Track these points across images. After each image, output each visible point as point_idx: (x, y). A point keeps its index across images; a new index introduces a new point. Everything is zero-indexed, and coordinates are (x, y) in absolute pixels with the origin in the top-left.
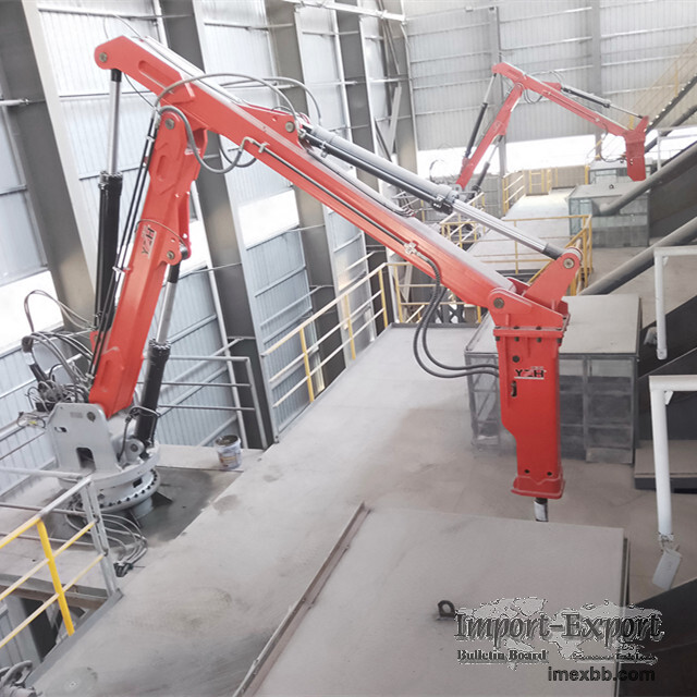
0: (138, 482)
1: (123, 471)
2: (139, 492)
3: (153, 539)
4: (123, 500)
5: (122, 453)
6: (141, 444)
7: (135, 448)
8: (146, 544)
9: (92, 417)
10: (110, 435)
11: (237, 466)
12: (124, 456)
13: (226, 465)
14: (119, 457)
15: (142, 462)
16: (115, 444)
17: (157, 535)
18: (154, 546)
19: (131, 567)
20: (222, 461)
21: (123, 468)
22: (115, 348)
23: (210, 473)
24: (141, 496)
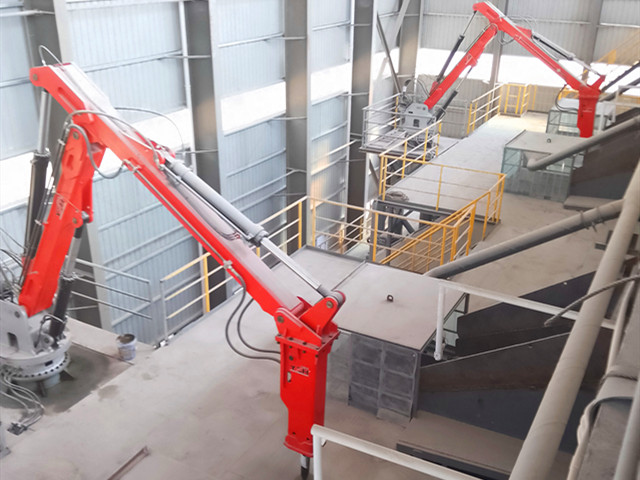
0: (49, 363)
1: (37, 356)
2: (48, 370)
3: (49, 409)
4: (36, 374)
5: (38, 342)
6: (52, 339)
7: (47, 341)
8: (42, 412)
9: (18, 315)
10: (30, 328)
11: (131, 359)
12: (40, 344)
13: (123, 357)
14: (36, 345)
15: (52, 351)
16: (33, 335)
17: (54, 406)
18: (47, 414)
19: (25, 429)
20: (120, 353)
21: (37, 353)
22: (36, 272)
23: (111, 359)
24: (50, 374)
